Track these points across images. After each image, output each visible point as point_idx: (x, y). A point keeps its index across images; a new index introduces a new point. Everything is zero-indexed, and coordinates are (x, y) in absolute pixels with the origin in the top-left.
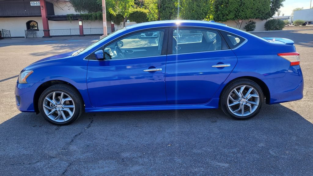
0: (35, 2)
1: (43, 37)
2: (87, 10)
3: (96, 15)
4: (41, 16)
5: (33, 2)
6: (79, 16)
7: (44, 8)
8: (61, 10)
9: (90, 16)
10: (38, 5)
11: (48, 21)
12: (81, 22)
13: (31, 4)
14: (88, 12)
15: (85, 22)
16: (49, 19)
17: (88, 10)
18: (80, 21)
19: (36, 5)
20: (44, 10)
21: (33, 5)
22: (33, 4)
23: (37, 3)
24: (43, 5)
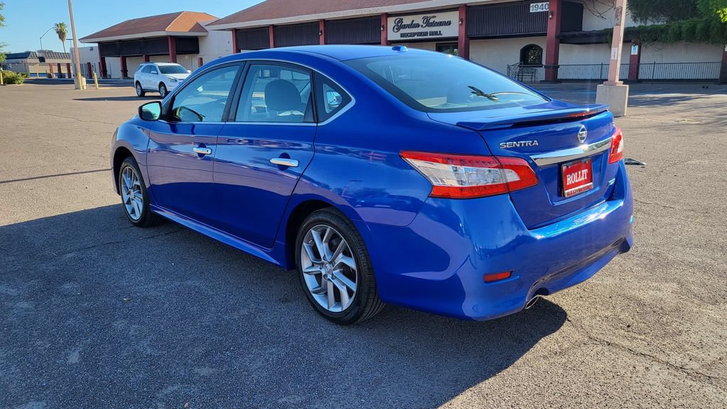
0: (540, 4)
1: (545, 82)
2: (665, 16)
3: (680, 27)
4: (546, 35)
5: (535, 4)
6: (633, 32)
7: (555, 17)
8: (600, 19)
9: (662, 31)
10: (544, 10)
11: (560, 45)
12: (637, 47)
13: (531, 8)
14: (667, 22)
15: (646, 46)
16: (562, 41)
17: (669, 15)
18: (636, 44)
19: (540, 10)
20: (554, 21)
21: (534, 11)
22: (535, 8)
23: (542, 5)
24: (555, 9)
